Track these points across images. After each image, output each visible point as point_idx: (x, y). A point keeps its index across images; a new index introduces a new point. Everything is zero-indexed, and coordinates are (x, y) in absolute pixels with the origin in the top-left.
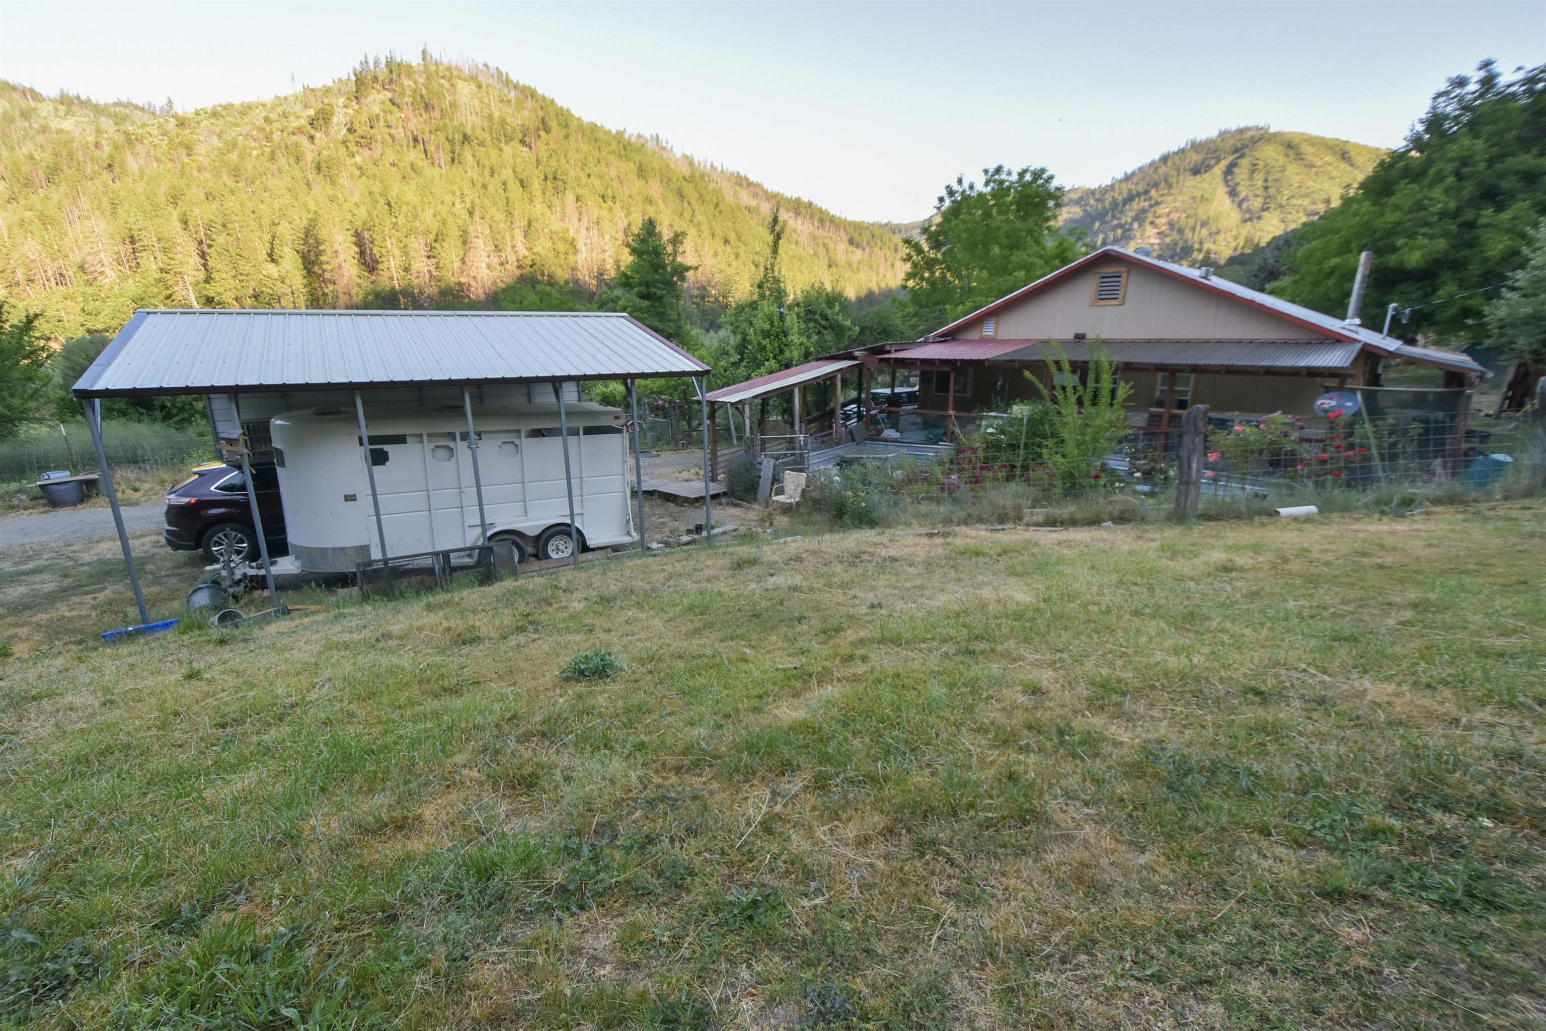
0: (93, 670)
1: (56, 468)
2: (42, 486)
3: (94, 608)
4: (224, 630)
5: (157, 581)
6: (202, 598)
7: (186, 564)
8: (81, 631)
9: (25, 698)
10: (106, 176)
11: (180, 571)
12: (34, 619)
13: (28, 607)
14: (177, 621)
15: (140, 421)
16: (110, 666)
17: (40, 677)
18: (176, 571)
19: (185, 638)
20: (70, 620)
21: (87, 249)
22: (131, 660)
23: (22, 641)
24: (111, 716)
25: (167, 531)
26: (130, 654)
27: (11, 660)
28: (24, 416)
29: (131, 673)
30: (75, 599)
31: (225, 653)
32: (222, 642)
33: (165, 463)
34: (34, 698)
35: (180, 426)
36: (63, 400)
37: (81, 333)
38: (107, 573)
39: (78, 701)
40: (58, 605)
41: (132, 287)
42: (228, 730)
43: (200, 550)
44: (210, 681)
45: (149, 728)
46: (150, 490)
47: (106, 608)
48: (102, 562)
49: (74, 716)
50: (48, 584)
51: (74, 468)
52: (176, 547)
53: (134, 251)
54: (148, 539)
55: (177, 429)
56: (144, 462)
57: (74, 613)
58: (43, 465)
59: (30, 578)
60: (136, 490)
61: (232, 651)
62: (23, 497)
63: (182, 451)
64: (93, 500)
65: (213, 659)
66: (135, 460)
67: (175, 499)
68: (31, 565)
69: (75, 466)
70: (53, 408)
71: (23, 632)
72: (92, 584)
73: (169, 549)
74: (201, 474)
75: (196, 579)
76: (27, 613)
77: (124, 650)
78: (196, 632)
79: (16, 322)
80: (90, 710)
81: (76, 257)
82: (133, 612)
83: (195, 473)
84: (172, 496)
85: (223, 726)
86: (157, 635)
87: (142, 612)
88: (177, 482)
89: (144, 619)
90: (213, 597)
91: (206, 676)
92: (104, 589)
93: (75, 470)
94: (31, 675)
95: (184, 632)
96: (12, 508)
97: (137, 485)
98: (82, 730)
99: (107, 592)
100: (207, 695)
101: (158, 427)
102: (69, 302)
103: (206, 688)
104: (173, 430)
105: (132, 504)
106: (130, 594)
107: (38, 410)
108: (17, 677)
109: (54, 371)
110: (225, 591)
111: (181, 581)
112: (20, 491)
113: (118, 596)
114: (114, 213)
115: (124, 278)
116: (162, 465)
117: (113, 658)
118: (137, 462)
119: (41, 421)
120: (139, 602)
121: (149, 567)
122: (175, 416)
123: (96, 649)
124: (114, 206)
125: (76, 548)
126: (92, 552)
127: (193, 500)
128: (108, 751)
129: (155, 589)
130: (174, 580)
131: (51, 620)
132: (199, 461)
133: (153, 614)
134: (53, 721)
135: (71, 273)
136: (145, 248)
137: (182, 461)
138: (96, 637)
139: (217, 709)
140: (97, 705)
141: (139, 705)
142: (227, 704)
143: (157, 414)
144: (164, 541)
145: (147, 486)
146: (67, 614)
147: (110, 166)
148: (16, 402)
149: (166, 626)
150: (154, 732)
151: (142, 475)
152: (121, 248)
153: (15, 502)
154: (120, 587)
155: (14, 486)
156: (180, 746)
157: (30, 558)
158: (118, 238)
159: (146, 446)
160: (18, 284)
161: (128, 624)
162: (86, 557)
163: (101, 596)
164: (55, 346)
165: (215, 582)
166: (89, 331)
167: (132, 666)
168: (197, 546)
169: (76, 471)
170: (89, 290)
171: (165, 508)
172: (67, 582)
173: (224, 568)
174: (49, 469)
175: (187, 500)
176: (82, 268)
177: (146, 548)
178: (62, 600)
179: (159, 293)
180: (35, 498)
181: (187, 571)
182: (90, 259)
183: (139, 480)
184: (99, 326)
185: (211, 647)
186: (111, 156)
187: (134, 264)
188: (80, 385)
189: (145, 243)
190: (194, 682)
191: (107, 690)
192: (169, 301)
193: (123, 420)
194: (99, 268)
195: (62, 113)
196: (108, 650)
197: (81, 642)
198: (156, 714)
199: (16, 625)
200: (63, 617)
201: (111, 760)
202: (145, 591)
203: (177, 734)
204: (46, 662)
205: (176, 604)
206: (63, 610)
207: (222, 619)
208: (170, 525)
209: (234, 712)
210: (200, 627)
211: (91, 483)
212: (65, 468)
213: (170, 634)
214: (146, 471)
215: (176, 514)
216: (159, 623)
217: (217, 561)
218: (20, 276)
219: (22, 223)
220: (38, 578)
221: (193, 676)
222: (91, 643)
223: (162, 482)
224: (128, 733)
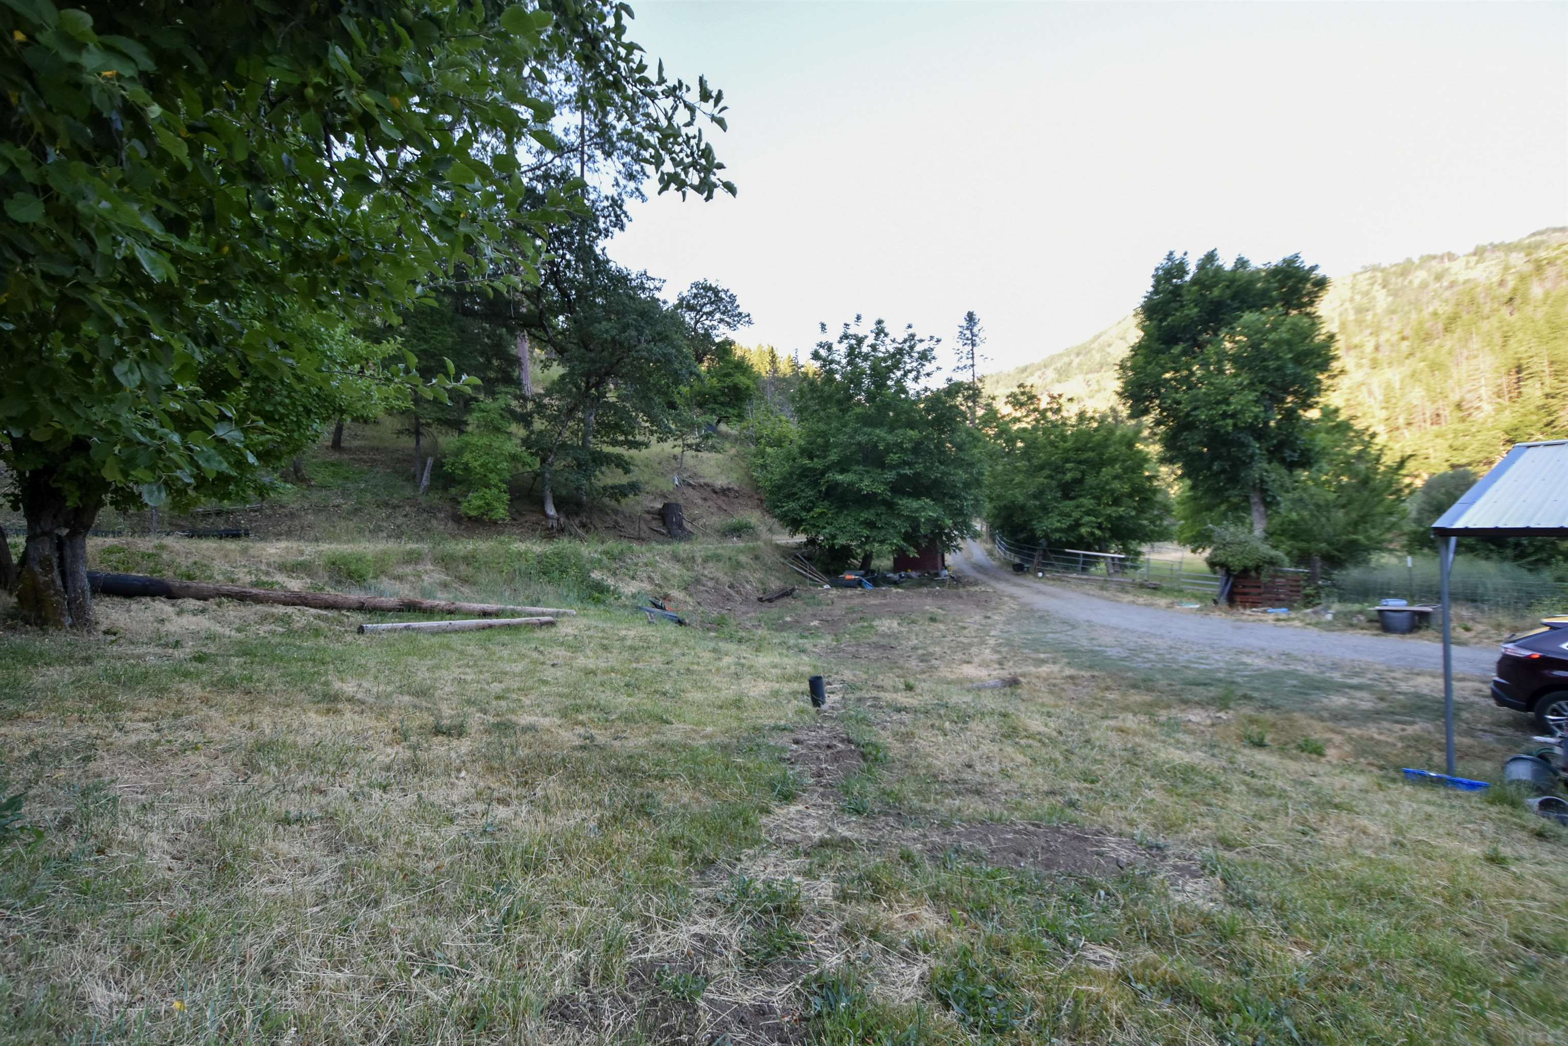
0: (1390, 803)
1: (1395, 596)
2: (1380, 611)
3: (1401, 739)
4: (1544, 820)
5: (1470, 732)
6: (1522, 771)
7: (1508, 724)
8: (1384, 757)
9: (1329, 802)
10: (1505, 311)
11: (1500, 731)
12: (1348, 731)
13: (1345, 718)
14: (1486, 786)
15: (1487, 558)
16: (1407, 807)
17: (1343, 788)
18: (1495, 728)
19: (1494, 809)
20: (1378, 742)
21: (1468, 387)
22: (1430, 809)
23: (1336, 747)
24: (1400, 859)
25: (1496, 682)
26: (1428, 802)
27: (1323, 760)
28: (1379, 546)
29: (1426, 823)
30: (1386, 724)
31: (1543, 851)
32: (1540, 835)
33: (1506, 606)
34: (1336, 806)
35: (1534, 567)
36: (1415, 532)
37: (1444, 468)
38: (1421, 708)
39: (1372, 828)
40: (1370, 725)
41: (1508, 418)
42: (1532, 952)
43: (1531, 714)
44: (1517, 878)
45: (1435, 894)
46: (1483, 632)
47: (1413, 743)
48: (1418, 696)
49: (1366, 841)
50: (1366, 702)
51: (1411, 597)
52: (1501, 702)
53: (1519, 380)
54: (1470, 684)
55: (1530, 570)
56: (1483, 601)
57: (1382, 738)
58: (1384, 592)
59: (1352, 692)
60: (1467, 629)
61: (1553, 853)
62: (1362, 618)
63: (1530, 595)
64: (1421, 632)
65: (1525, 852)
66: (1472, 598)
67: (1512, 649)
68: (1355, 681)
69: (1412, 596)
70: (1404, 540)
71: (1337, 739)
72: (1404, 714)
73: (1492, 702)
74: (1553, 627)
75: (1517, 745)
76: (1344, 723)
77: (1424, 794)
78: (1509, 809)
79: (1389, 463)
80: (1380, 843)
81: (1455, 397)
82: (1439, 757)
83: (1546, 625)
84: (1510, 646)
85: (1527, 943)
86: (1460, 792)
87: (1449, 761)
88: (1515, 630)
89: (1449, 770)
90: (1536, 774)
91: (1513, 869)
92: (1413, 723)
93: (1412, 600)
94: (1338, 782)
95: (1492, 803)
96: (1352, 626)
97: (1470, 624)
98: (1370, 859)
99: (1416, 727)
100: (1510, 893)
101: (1507, 566)
102: (1439, 441)
103: (1510, 883)
104: (1524, 572)
105: (1460, 643)
106: (1441, 738)
107: (1391, 541)
108: (1327, 779)
109: (1411, 507)
110: (1556, 774)
111: (1498, 741)
112: (1360, 612)
113: (1426, 735)
114: (1504, 346)
115: (1500, 410)
116: (1504, 607)
117: (1410, 798)
118: (1474, 601)
119: (1391, 551)
120: (1448, 748)
121: (1465, 715)
122: (1530, 555)
123: (1394, 780)
124: (1506, 338)
125: (1396, 675)
126: (1411, 683)
127: (1537, 655)
128: (1388, 894)
129: (1466, 741)
130: (1489, 739)
131: (1361, 737)
132: (1552, 610)
133: (1459, 767)
134: (1346, 836)
135: (1447, 412)
136: (1532, 376)
137: (1529, 606)
138: (1397, 768)
139: (1521, 918)
140: (1388, 841)
141: (1429, 862)
142: (1535, 918)
143: (1509, 552)
144: (1488, 692)
145: (1480, 627)
146: (1376, 736)
147: (1511, 299)
148: (1374, 533)
149: (1472, 786)
150: (1440, 902)
151: (1478, 615)
152: (1504, 381)
153: (1355, 621)
154: (1429, 726)
155: (1357, 607)
156: (1467, 935)
157: (1357, 674)
158: (1503, 370)
159: (1489, 586)
160: (1397, 429)
161: (1431, 768)
162: (1403, 687)
163: (1410, 730)
164: (1419, 483)
165: (1542, 757)
166: (1453, 466)
167: (1429, 817)
168: (1529, 708)
169: (1412, 602)
170: (1461, 426)
171: (1497, 657)
172: (1382, 705)
173: (1559, 745)
174: (1389, 596)
175: (1527, 653)
176: (1459, 406)
177: (1466, 694)
178: (1375, 721)
179: (1539, 421)
180: (1371, 621)
181: (1509, 732)
182: (1468, 396)
183: (1473, 619)
184: (1464, 461)
185: (1523, 835)
186: (1515, 290)
187: (1514, 394)
188: (1440, 523)
189: (1535, 369)
190: (1495, 868)
191: (1400, 831)
192: (1548, 429)
193: (1470, 556)
194: (1476, 404)
195: (1472, 264)
196: (1407, 788)
197: (1382, 768)
198: (1445, 883)
199: (1333, 731)
200: (1372, 739)
201: (1390, 906)
202: (1457, 739)
203: (1465, 919)
204: (1351, 776)
205: (1488, 766)
206: (1372, 731)
207: (1545, 805)
208: (1500, 676)
209: (1545, 934)
210: (1514, 804)
211: (1424, 615)
212: (1403, 597)
213: (1475, 797)
214: (1483, 612)
215: (1508, 665)
216: (1466, 780)
217: (1551, 733)
218: (1401, 421)
219: (1413, 375)
220: (1359, 694)
221: (1495, 860)
222: (1392, 773)
223: (1499, 626)
224: (1413, 888)
